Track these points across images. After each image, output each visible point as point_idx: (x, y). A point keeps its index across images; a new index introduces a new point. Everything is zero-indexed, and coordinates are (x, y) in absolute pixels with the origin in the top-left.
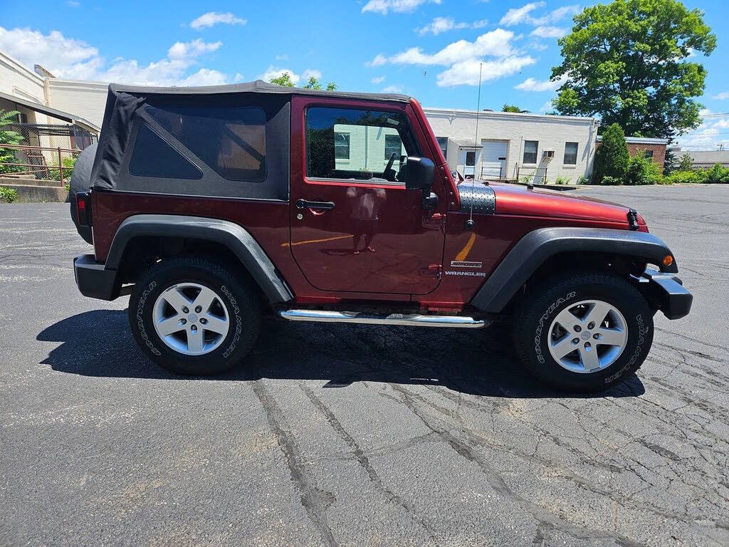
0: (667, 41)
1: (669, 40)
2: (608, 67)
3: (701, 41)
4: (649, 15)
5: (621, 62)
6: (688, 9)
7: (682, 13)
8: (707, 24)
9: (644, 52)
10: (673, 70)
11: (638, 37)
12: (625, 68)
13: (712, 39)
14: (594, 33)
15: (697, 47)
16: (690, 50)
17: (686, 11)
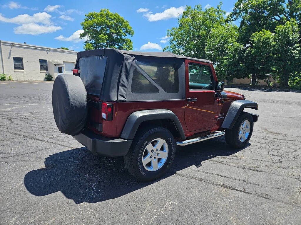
0: (120, 30)
1: (121, 30)
2: (103, 37)
3: (129, 31)
4: (112, 20)
5: (106, 35)
6: (125, 20)
7: (123, 21)
8: (130, 26)
9: (113, 33)
10: (123, 40)
11: (110, 27)
12: (108, 38)
13: (132, 31)
14: (94, 23)
15: (129, 34)
16: (127, 34)
17: (124, 20)
